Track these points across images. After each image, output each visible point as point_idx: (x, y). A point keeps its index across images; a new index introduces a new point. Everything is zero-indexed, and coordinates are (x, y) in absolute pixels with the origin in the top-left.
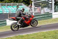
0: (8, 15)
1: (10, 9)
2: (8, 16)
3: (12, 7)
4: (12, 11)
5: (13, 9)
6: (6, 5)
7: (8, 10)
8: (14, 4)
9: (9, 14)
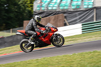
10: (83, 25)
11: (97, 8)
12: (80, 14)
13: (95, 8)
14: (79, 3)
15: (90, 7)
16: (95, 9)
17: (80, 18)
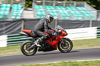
0: (56, 23)
1: (61, 11)
2: (56, 25)
3: (64, 9)
4: (64, 15)
5: (66, 12)
6: (54, 3)
7: (56, 14)
8: (69, 3)
9: (58, 20)
10: (8, 37)
11: (25, 20)
12: (6, 25)
13: (23, 19)
14: (7, 13)
15: (18, 18)
16: (23, 21)
17: (6, 29)
